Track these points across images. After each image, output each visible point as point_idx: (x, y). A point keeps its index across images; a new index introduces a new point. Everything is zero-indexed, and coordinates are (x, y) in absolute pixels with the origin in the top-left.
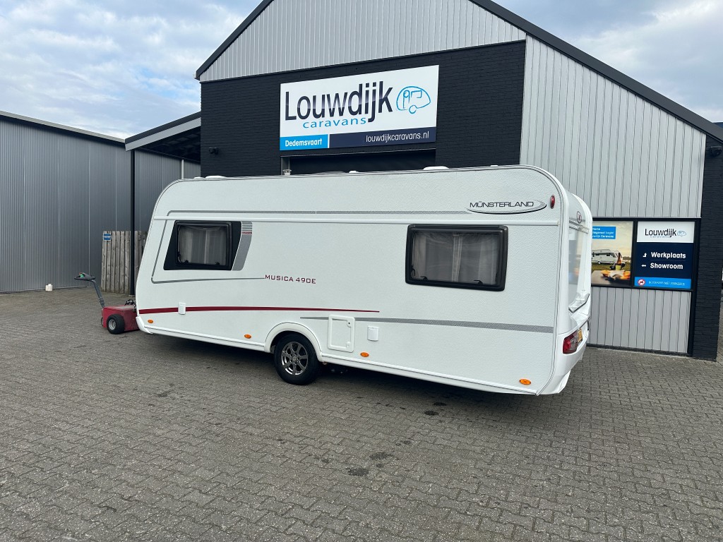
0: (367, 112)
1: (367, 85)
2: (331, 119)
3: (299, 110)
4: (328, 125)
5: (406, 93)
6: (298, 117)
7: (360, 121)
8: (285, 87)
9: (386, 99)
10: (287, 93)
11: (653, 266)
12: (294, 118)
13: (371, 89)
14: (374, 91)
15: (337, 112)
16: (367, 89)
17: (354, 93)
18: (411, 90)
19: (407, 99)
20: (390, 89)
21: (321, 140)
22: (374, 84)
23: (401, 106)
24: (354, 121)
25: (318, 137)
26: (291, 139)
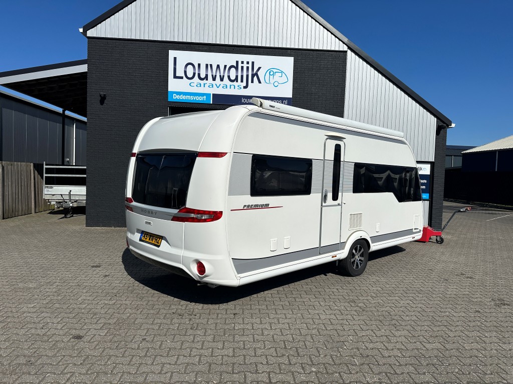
0: (242, 81)
1: (242, 63)
2: (214, 83)
3: (185, 72)
4: (211, 86)
5: (271, 72)
6: (184, 77)
7: (237, 87)
8: (172, 54)
9: (256, 74)
10: (175, 59)
12: (182, 78)
13: (245, 65)
14: (248, 68)
15: (218, 78)
16: (242, 65)
17: (231, 67)
18: (275, 71)
19: (271, 77)
20: (259, 68)
21: (205, 97)
22: (248, 63)
23: (268, 82)
24: (232, 87)
25: (203, 95)
26: (179, 93)
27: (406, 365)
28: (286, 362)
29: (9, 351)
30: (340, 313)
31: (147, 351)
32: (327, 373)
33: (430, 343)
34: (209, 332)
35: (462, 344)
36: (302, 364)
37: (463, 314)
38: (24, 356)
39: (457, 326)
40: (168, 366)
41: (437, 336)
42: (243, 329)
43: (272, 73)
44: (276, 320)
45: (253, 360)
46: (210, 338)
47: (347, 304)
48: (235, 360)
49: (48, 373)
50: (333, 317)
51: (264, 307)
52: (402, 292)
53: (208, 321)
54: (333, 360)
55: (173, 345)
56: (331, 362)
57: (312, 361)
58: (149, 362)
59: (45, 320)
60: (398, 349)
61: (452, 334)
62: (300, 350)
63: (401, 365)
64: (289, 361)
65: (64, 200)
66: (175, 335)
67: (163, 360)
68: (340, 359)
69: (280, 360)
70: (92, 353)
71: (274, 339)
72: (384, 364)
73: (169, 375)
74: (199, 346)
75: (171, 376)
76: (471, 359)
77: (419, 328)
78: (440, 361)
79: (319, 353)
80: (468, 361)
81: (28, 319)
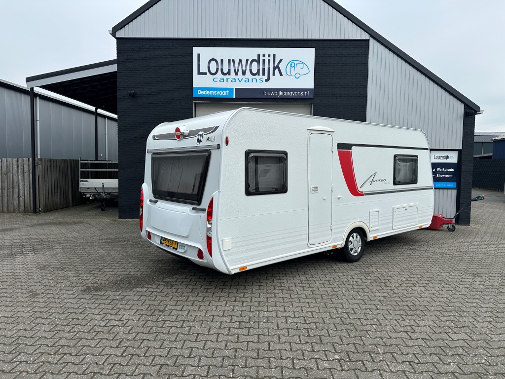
0: (264, 74)
1: (264, 56)
2: (236, 77)
3: (209, 68)
4: (233, 81)
5: (293, 64)
6: (208, 73)
7: (258, 81)
8: (196, 50)
9: (278, 67)
10: (199, 55)
11: (438, 176)
12: (205, 74)
13: (266, 58)
14: (269, 61)
15: (240, 72)
16: (264, 58)
17: (253, 60)
18: (296, 62)
19: (293, 69)
20: (281, 61)
21: (228, 92)
22: (269, 56)
23: (289, 73)
24: (254, 80)
25: (225, 89)
26: (203, 89)
27: (431, 354)
28: (310, 349)
29: (52, 334)
30: (363, 303)
31: (177, 336)
32: (350, 361)
33: (456, 333)
34: (235, 319)
35: (489, 335)
36: (325, 351)
37: (492, 305)
38: (66, 339)
39: (485, 317)
40: (197, 350)
41: (463, 327)
42: (268, 317)
44: (299, 309)
45: (278, 346)
46: (236, 325)
47: (370, 294)
48: (259, 346)
49: (87, 354)
50: (356, 306)
51: (288, 296)
52: (427, 282)
53: (234, 308)
54: (356, 349)
55: (201, 331)
56: (354, 350)
57: (335, 349)
58: (179, 347)
59: (83, 306)
60: (422, 339)
61: (478, 325)
62: (323, 338)
63: (425, 355)
64: (312, 347)
65: (98, 193)
66: (203, 321)
67: (192, 345)
68: (364, 348)
69: (304, 347)
70: (126, 336)
71: (297, 327)
72: (408, 354)
73: (197, 358)
74: (225, 331)
75: (200, 360)
76: (499, 350)
77: (445, 318)
78: (466, 352)
79: (342, 341)
80: (495, 352)
81: (68, 305)
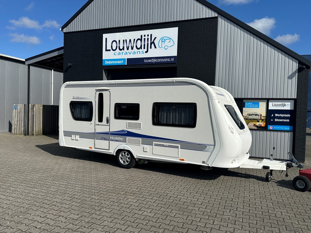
1: (145, 36)
2: (128, 51)
3: (112, 46)
4: (126, 54)
6: (111, 50)
7: (141, 53)
8: (105, 36)
9: (153, 42)
10: (106, 39)
11: (276, 120)
12: (110, 50)
13: (146, 37)
14: (148, 39)
15: (130, 48)
16: (145, 37)
17: (138, 39)
19: (163, 43)
20: (155, 38)
22: (148, 35)
24: (139, 52)
25: (121, 60)
26: (108, 60)
43: (163, 41)
